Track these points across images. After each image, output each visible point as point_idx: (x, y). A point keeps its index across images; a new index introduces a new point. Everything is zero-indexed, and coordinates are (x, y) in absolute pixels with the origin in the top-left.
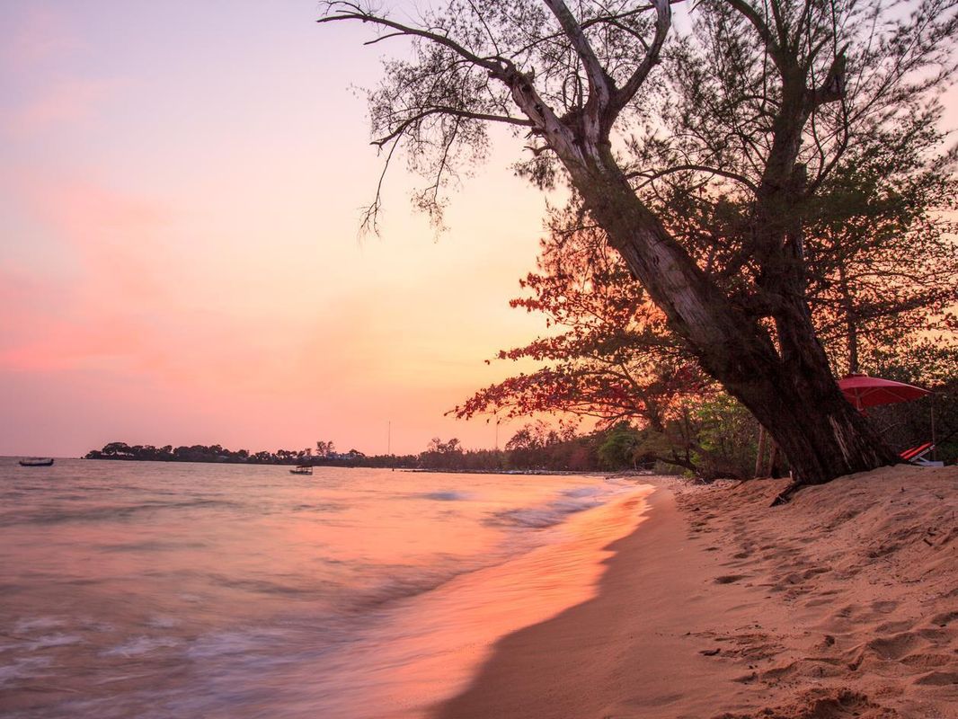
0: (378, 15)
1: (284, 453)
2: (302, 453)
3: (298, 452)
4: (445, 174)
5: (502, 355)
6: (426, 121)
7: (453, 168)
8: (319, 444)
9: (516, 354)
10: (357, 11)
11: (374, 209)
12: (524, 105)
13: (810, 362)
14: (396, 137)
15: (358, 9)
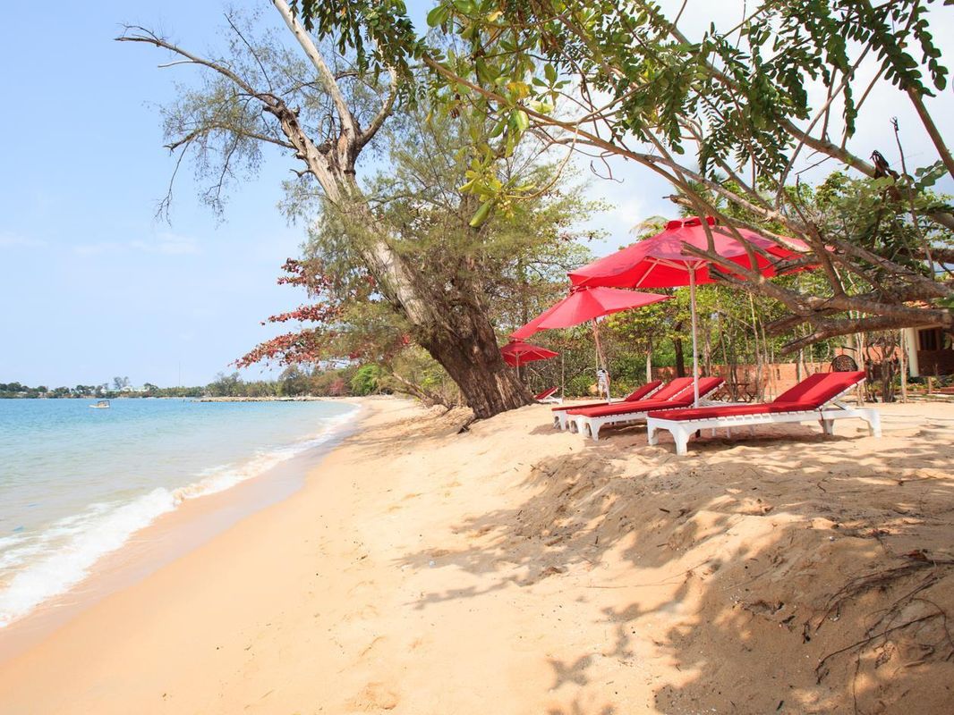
0: (170, 42)
1: (83, 388)
2: (100, 388)
3: (96, 387)
4: (227, 175)
5: (273, 319)
6: (212, 133)
7: (233, 171)
8: (116, 380)
9: (283, 318)
10: (150, 37)
11: (166, 202)
12: (291, 135)
13: (484, 338)
14: (186, 143)
15: (152, 34)
